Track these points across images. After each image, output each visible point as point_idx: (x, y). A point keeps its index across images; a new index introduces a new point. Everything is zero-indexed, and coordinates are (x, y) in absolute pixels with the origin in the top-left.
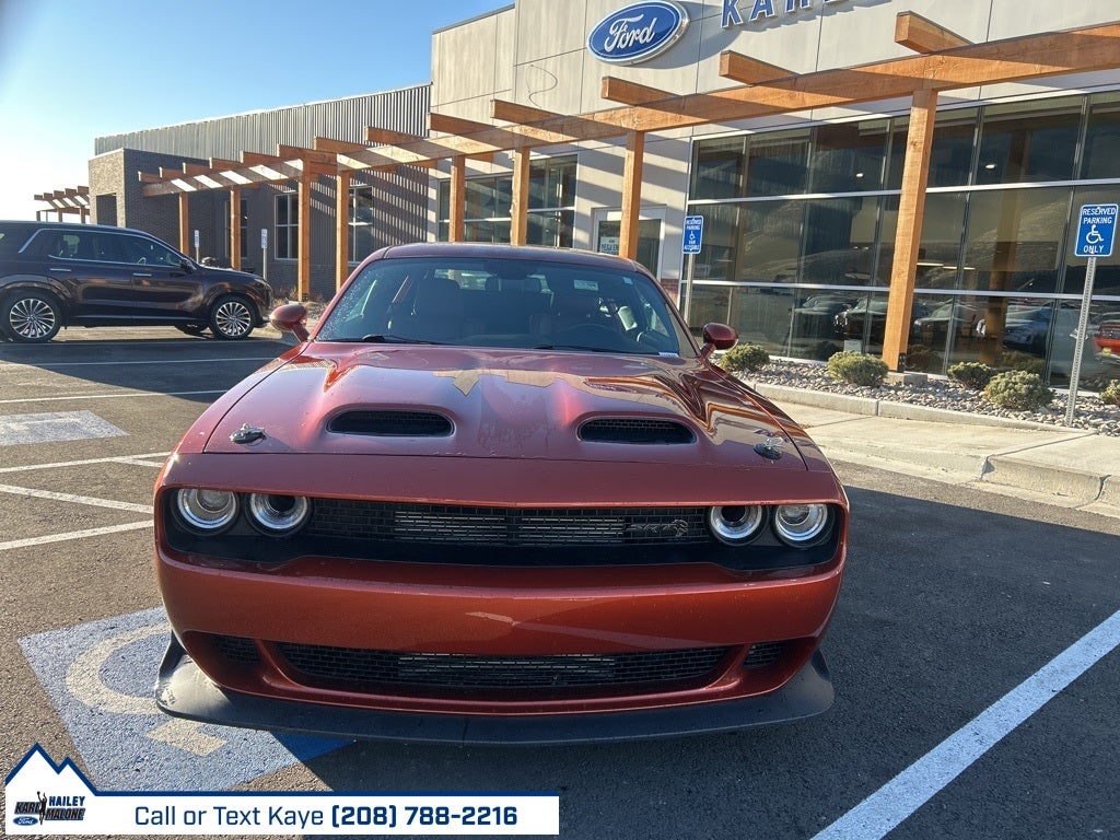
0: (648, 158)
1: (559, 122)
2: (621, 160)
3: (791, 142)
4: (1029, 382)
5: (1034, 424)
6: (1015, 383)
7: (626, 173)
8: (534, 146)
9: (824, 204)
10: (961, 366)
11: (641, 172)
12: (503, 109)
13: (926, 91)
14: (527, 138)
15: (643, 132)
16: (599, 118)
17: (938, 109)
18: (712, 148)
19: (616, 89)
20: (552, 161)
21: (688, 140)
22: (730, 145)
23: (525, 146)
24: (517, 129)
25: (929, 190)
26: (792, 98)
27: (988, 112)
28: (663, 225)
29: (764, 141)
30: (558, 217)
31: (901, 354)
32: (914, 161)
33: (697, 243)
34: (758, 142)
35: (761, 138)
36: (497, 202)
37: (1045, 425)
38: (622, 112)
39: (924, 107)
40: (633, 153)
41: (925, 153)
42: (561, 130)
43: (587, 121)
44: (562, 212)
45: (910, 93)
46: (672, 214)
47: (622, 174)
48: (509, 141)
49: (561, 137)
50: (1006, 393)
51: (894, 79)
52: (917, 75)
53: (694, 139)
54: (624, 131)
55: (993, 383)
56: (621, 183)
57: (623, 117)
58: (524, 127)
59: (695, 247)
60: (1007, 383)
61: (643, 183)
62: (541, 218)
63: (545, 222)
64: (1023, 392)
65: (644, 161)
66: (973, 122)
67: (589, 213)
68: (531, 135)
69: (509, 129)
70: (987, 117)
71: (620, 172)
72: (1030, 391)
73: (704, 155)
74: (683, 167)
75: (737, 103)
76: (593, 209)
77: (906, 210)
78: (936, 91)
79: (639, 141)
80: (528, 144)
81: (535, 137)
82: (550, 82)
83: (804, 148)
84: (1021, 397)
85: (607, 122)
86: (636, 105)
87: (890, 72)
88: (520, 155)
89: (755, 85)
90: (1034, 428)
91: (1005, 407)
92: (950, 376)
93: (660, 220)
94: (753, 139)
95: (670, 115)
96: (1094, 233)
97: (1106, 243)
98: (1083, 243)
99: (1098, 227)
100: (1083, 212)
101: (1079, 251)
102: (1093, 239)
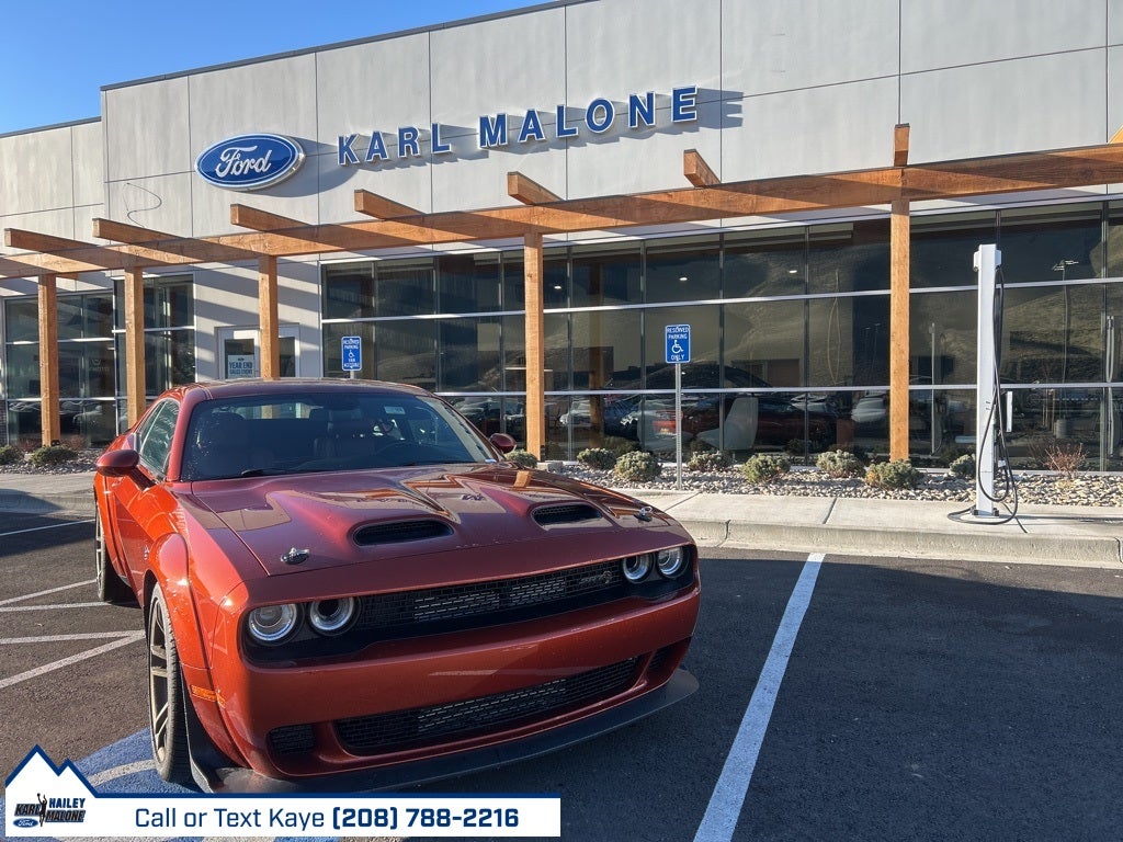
0: (282, 281)
1: (178, 244)
2: (255, 284)
3: (417, 269)
4: (645, 460)
5: (658, 491)
6: (636, 461)
7: (261, 296)
8: (147, 266)
9: (454, 323)
10: (587, 452)
11: (277, 295)
12: (108, 228)
13: (534, 234)
14: (138, 258)
15: (275, 257)
16: (225, 241)
17: (544, 246)
18: (340, 271)
19: (246, 216)
20: (161, 281)
21: (316, 264)
22: (359, 270)
23: (136, 265)
24: (125, 249)
25: (546, 311)
26: (422, 233)
27: (574, 250)
28: (297, 343)
29: (392, 267)
30: (167, 336)
31: (542, 447)
32: (532, 289)
33: (357, 361)
34: (386, 268)
35: (388, 264)
36: (85, 321)
37: (665, 491)
38: (251, 237)
39: (534, 247)
40: (267, 276)
41: (539, 283)
42: (181, 252)
43: (212, 244)
44: (172, 331)
45: (523, 235)
46: (305, 332)
47: (258, 297)
48: (117, 261)
49: (181, 259)
50: (631, 470)
51: (507, 222)
52: (525, 221)
53: (322, 263)
54: (256, 255)
55: (619, 463)
56: (258, 305)
57: (253, 241)
58: (134, 247)
59: (356, 365)
60: (631, 462)
61: (279, 305)
62: (154, 338)
63: (158, 341)
64: (643, 467)
65: (279, 283)
66: (565, 258)
67: (212, 332)
68: (144, 255)
69: (115, 249)
70: (575, 254)
71: (256, 295)
72: (648, 466)
73: (332, 278)
74: (314, 288)
75: (370, 235)
76: (217, 329)
77: (531, 328)
78: (541, 234)
79: (270, 264)
80: (140, 264)
81: (151, 257)
82: (152, 202)
83: (429, 274)
84: (641, 471)
85: (234, 245)
86: (266, 232)
87: (504, 217)
88: (132, 276)
89: (386, 220)
90: (659, 494)
91: (631, 481)
92: (580, 461)
93: (293, 339)
94: (382, 265)
95: (303, 242)
96: (676, 346)
97: (686, 353)
98: (670, 353)
99: (679, 341)
100: (667, 330)
101: (669, 359)
102: (676, 349)
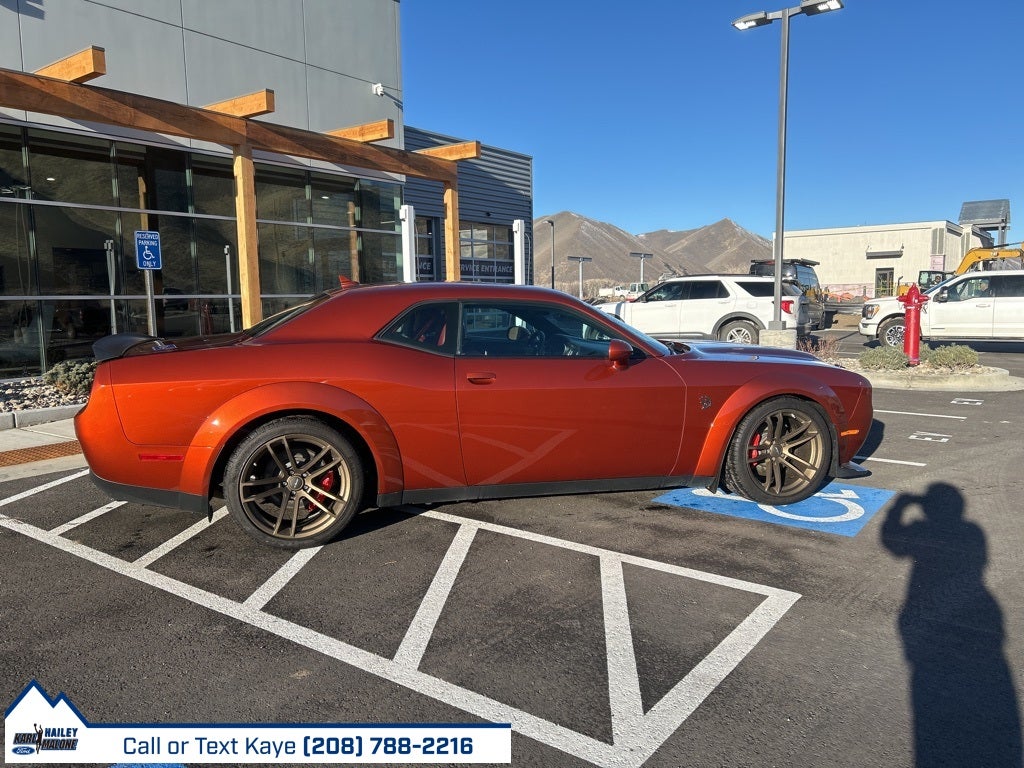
96: (147, 252)
97: (157, 259)
98: (142, 259)
99: (150, 248)
100: (137, 236)
101: (141, 265)
102: (148, 256)
